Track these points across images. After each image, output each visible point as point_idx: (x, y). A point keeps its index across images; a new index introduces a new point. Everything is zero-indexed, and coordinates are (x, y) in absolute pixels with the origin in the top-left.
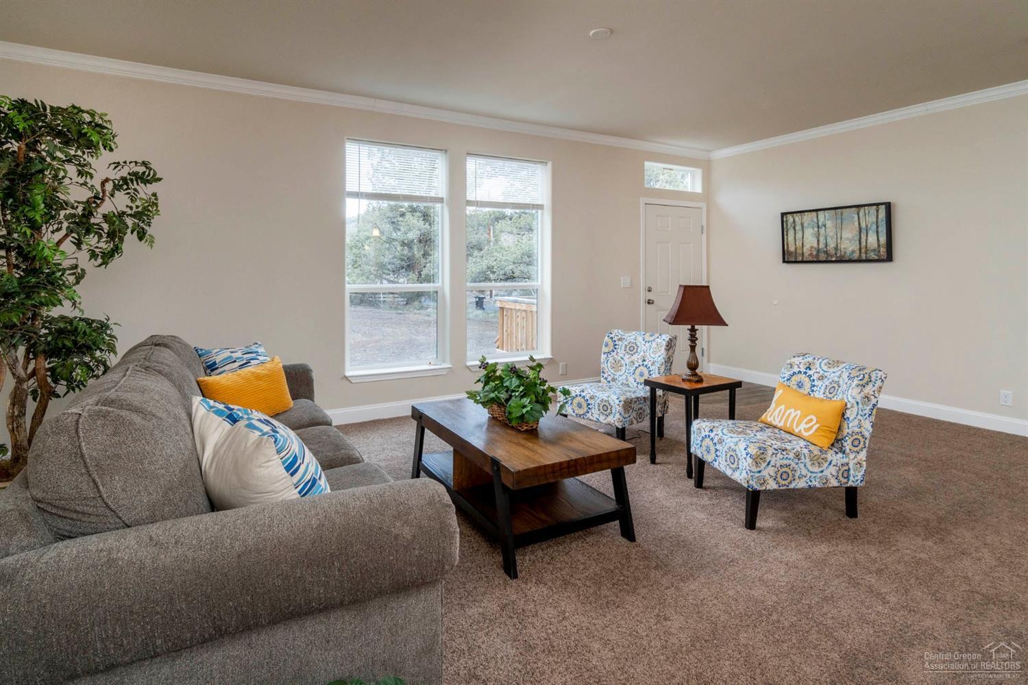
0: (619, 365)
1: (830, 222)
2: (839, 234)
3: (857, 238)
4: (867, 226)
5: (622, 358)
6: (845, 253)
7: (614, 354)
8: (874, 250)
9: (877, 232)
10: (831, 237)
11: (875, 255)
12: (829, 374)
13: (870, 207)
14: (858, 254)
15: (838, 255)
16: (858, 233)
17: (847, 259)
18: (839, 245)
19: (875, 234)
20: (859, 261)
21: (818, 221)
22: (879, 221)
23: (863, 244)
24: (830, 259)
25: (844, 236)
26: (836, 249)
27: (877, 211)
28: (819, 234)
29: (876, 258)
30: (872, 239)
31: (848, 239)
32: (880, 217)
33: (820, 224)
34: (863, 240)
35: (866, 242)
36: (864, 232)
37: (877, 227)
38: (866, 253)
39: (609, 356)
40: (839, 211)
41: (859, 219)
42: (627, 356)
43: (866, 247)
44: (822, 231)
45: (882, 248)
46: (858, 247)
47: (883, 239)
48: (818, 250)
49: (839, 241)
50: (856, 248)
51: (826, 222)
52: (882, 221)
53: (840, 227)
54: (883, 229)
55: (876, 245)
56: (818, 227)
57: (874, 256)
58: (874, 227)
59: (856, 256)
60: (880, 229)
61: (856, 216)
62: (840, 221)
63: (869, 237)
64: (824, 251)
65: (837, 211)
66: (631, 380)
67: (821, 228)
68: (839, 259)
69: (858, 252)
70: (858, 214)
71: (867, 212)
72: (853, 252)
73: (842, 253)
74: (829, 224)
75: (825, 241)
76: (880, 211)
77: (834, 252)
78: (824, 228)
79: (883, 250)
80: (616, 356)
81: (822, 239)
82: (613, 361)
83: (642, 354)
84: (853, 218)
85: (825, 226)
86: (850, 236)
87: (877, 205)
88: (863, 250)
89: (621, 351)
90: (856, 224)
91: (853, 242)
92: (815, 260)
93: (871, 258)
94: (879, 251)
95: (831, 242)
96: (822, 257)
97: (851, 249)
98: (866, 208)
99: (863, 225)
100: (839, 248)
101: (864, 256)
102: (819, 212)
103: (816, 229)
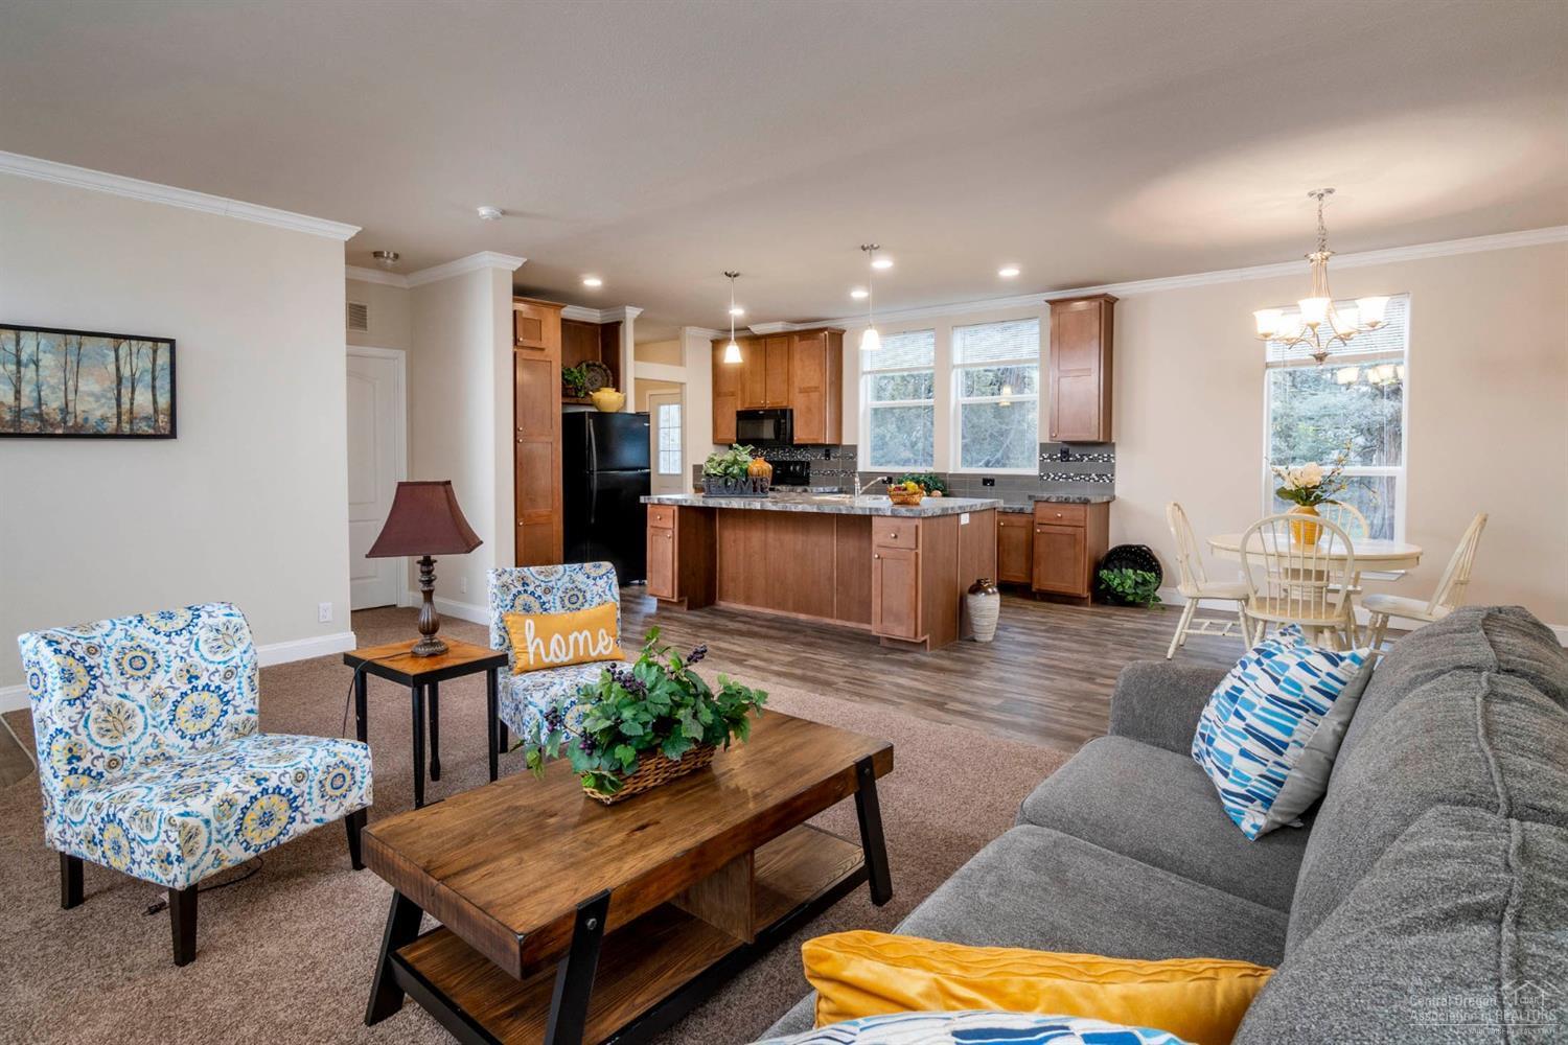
0: (122, 716)
1: (49, 356)
2: (71, 383)
3: (112, 394)
4: (133, 375)
5: (123, 696)
6: (86, 420)
7: (98, 693)
8: (147, 419)
9: (154, 387)
10: (53, 389)
11: (149, 427)
12: (553, 583)
13: (141, 342)
14: (115, 424)
15: (70, 424)
16: (114, 385)
17: (91, 432)
18: (71, 405)
19: (150, 390)
20: (117, 436)
21: (18, 350)
22: (158, 368)
23: (126, 406)
24: (49, 430)
25: (82, 387)
26: (65, 410)
27: (155, 352)
28: (19, 379)
29: (151, 431)
30: (143, 399)
31: (92, 394)
32: (160, 362)
33: (24, 357)
34: (125, 400)
35: (132, 404)
36: (127, 385)
37: (154, 379)
38: (131, 422)
39: (89, 703)
40: (74, 339)
41: (117, 359)
42: (135, 689)
43: (131, 413)
44: (29, 373)
45: (161, 417)
46: (115, 411)
47: (164, 401)
48: (18, 413)
49: (71, 396)
50: (112, 412)
51: (41, 355)
52: (163, 369)
53: (73, 368)
54: (163, 383)
55: (151, 411)
56: (19, 363)
57: (146, 428)
58: (148, 378)
59: (111, 426)
60: (158, 383)
61: (112, 354)
62: (74, 358)
63: (137, 393)
64: (34, 415)
65: (68, 337)
66: (170, 738)
67: (26, 366)
68: (73, 432)
69: (115, 420)
70: (116, 351)
71: (134, 350)
72: (104, 419)
73: (79, 420)
74: (47, 360)
75: (35, 394)
76: (159, 352)
77: (59, 418)
78: (33, 367)
79: (163, 420)
80: (104, 698)
81: (27, 390)
82: (104, 714)
83: (177, 664)
84: (104, 356)
85: (36, 363)
86: (96, 388)
87: (155, 340)
88: (125, 418)
89: (113, 681)
90: (112, 368)
91: (103, 401)
92: (12, 431)
93: (140, 432)
94: (156, 421)
95: (52, 397)
96: (30, 425)
97: (98, 414)
98: (134, 342)
99: (126, 372)
100: (71, 409)
101: (126, 428)
102: (23, 334)
103: (13, 368)
